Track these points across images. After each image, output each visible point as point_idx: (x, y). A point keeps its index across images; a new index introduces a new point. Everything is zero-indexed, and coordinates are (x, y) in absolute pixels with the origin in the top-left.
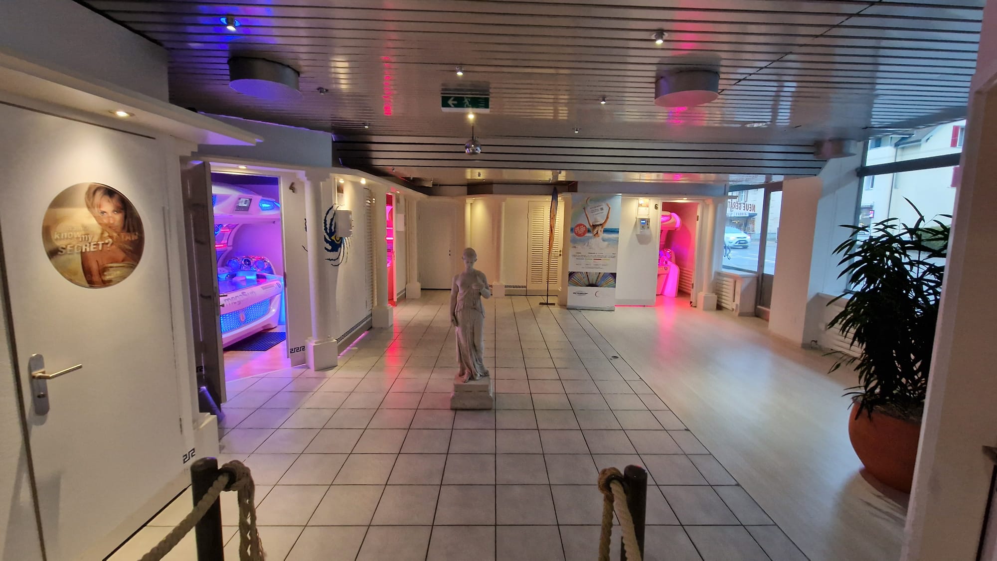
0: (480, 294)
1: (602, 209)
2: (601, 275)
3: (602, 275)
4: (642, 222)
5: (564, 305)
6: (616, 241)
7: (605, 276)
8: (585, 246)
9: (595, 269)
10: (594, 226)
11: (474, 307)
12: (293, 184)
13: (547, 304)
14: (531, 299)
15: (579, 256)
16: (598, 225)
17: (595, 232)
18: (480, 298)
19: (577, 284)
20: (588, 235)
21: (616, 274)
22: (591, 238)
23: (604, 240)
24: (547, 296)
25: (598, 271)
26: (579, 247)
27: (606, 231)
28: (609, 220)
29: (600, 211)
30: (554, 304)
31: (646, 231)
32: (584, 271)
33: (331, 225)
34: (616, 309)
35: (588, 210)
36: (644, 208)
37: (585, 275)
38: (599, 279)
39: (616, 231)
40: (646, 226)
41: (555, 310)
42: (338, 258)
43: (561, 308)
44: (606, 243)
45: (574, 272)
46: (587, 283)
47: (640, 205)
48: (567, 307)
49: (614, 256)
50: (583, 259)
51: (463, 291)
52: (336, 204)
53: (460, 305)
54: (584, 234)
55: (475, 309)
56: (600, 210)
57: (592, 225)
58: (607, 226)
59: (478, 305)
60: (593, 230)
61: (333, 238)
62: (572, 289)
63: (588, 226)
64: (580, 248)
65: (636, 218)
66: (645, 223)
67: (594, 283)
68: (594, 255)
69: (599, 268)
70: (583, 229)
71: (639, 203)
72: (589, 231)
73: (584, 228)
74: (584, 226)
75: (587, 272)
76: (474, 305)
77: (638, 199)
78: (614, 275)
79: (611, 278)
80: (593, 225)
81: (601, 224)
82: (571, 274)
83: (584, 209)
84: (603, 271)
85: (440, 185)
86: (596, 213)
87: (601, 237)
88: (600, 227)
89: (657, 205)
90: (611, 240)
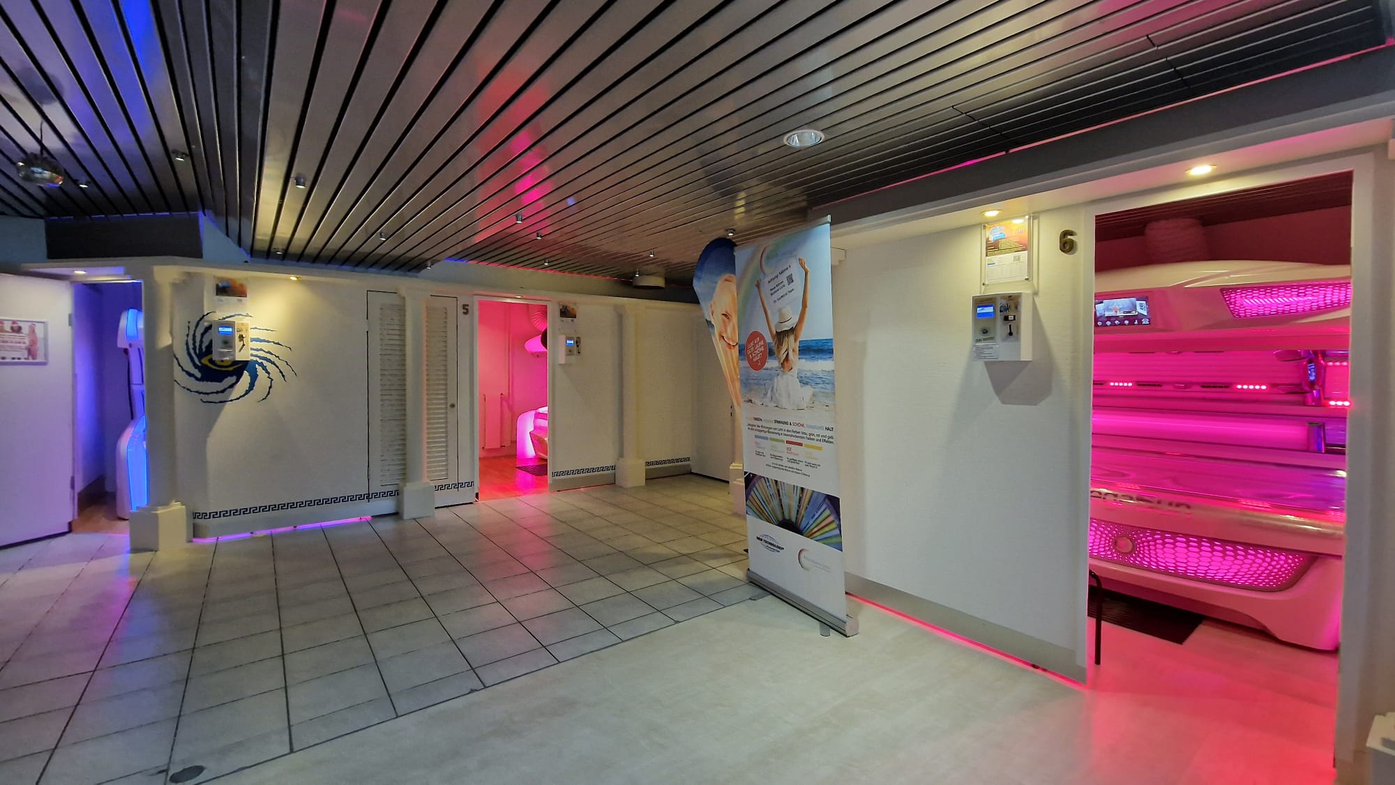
1: (790, 279)
2: (806, 499)
3: (808, 496)
4: (984, 310)
7: (816, 500)
8: (767, 400)
9: (790, 474)
10: (781, 336)
15: (756, 428)
16: (787, 332)
17: (783, 355)
19: (761, 513)
21: (838, 501)
23: (804, 382)
25: (799, 481)
28: (807, 312)
29: (788, 287)
31: (999, 349)
32: (773, 474)
33: (202, 342)
35: (766, 286)
36: (1010, 257)
37: (774, 490)
38: (804, 513)
40: (1000, 328)
42: (227, 392)
44: (808, 391)
45: (754, 476)
46: (781, 518)
47: (992, 248)
49: (830, 437)
50: (767, 438)
54: (763, 360)
56: (786, 282)
57: (774, 331)
58: (806, 334)
60: (779, 350)
61: (205, 361)
63: (768, 337)
66: (992, 313)
67: (794, 517)
68: (786, 427)
69: (798, 472)
70: (761, 347)
71: (987, 241)
72: (771, 353)
73: (762, 342)
74: (761, 337)
75: (776, 481)
78: (835, 505)
79: (827, 513)
80: (777, 333)
81: (793, 329)
82: (749, 481)
83: (758, 286)
84: (808, 485)
86: (781, 293)
87: (795, 371)
88: (792, 338)
89: (1071, 233)
90: (819, 381)
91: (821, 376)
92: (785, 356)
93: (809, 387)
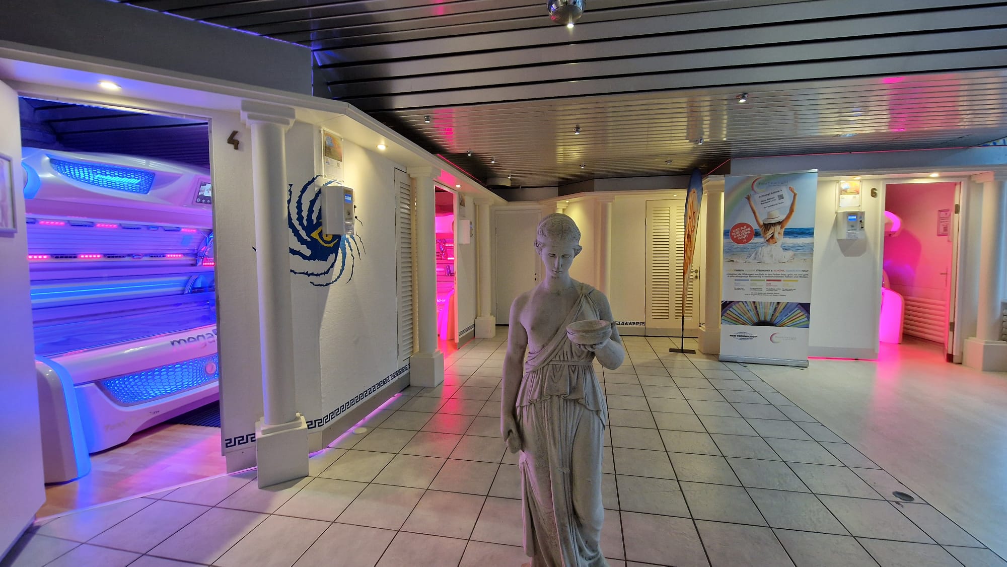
0: (593, 354)
1: (781, 197)
2: (781, 307)
3: (784, 305)
4: (850, 217)
5: (713, 354)
6: (810, 248)
7: (789, 307)
8: (750, 260)
9: (768, 297)
11: (572, 397)
12: (234, 133)
13: (682, 351)
14: (655, 342)
15: (737, 275)
16: (774, 224)
17: (769, 235)
18: (590, 368)
19: (737, 321)
20: (755, 240)
21: (809, 305)
22: (762, 245)
23: (785, 248)
24: (682, 337)
25: (776, 299)
26: (741, 261)
27: (790, 233)
28: (794, 214)
29: (778, 201)
30: (693, 352)
31: (858, 234)
32: (751, 299)
33: (311, 211)
34: (812, 364)
35: (756, 199)
36: (851, 196)
37: (751, 307)
38: (777, 314)
39: (808, 232)
40: (859, 225)
41: (700, 361)
42: (327, 272)
43: (708, 358)
44: (790, 253)
45: (731, 302)
46: (756, 320)
47: (844, 192)
48: (721, 357)
49: (806, 274)
50: (748, 280)
51: (540, 345)
52: (322, 176)
53: (530, 389)
54: (749, 238)
55: (576, 401)
56: (777, 198)
57: (762, 223)
58: (791, 225)
59: (586, 388)
60: (765, 233)
61: (315, 235)
62: (726, 329)
63: (755, 227)
64: (741, 263)
65: (836, 213)
66: (856, 219)
67: (768, 318)
68: (767, 273)
69: (776, 295)
70: (747, 231)
71: (840, 188)
72: (757, 234)
73: (749, 229)
74: (748, 226)
75: (754, 302)
76: (573, 389)
77: (838, 182)
78: (806, 307)
79: (799, 312)
80: (765, 224)
81: (779, 223)
82: (726, 305)
83: (748, 198)
84: (784, 300)
85: (522, 188)
86: (771, 203)
87: (779, 243)
88: (778, 227)
89: (875, 189)
90: (799, 248)
91: (801, 245)
92: (771, 236)
93: (791, 251)
